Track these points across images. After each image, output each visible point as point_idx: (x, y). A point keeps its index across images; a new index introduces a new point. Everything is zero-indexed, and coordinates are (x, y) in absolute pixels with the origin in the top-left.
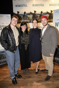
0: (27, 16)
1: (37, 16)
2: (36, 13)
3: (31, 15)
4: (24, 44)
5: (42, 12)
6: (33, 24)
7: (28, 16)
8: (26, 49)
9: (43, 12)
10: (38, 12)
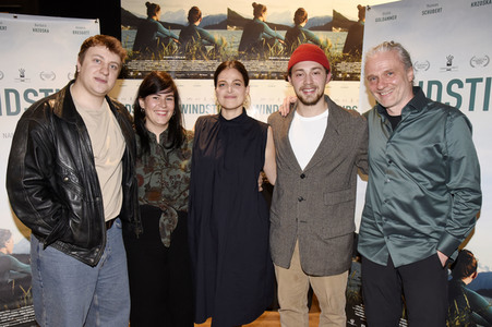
0: (204, 36)
1: (272, 40)
2: (266, 17)
3: (231, 29)
4: (157, 212)
6: (223, 92)
7: (216, 35)
8: (166, 241)
9: (311, 14)
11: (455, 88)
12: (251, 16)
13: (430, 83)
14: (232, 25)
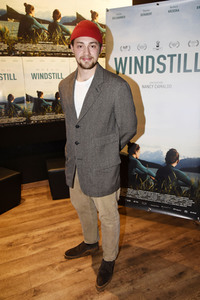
1: (40, 30)
5: (56, 14)
10: (42, 11)
11: (161, 60)
12: (24, 13)
13: (148, 57)
14: (11, 19)
